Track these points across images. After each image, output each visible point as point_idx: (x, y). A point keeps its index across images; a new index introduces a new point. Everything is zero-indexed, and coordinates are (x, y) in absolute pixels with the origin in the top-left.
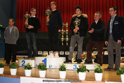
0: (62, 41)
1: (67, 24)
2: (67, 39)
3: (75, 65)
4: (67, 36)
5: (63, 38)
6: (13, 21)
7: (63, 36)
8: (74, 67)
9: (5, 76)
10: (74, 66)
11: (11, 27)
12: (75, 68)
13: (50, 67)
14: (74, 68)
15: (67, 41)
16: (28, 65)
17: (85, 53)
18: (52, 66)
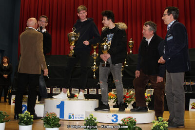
0: (94, 70)
3: (115, 115)
5: (95, 67)
7: (95, 63)
8: (113, 118)
10: (113, 116)
12: (115, 120)
13: (70, 117)
14: (113, 120)
16: (24, 118)
17: (132, 92)
18: (73, 116)
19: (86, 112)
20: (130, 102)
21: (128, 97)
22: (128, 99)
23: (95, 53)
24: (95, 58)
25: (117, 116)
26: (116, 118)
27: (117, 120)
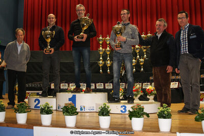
0: (101, 65)
1: (108, 38)
2: (109, 62)
3: (124, 106)
5: (101, 62)
7: (101, 58)
8: (122, 109)
9: (8, 126)
10: (121, 107)
12: (124, 111)
13: (81, 109)
14: (121, 111)
15: (108, 65)
17: (138, 86)
19: (96, 104)
20: (136, 95)
21: (135, 91)
22: (135, 93)
23: (101, 48)
24: (101, 53)
26: (125, 109)
27: (126, 110)
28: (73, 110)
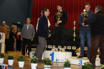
1: (75, 22)
2: (75, 35)
3: (81, 61)
4: (74, 33)
6: (30, 20)
8: (80, 62)
10: (79, 61)
11: (28, 25)
12: (80, 63)
13: (57, 60)
14: (79, 63)
15: (74, 37)
16: (34, 59)
18: (58, 60)
19: (65, 58)
25: (82, 61)
26: (81, 62)
28: (49, 62)
